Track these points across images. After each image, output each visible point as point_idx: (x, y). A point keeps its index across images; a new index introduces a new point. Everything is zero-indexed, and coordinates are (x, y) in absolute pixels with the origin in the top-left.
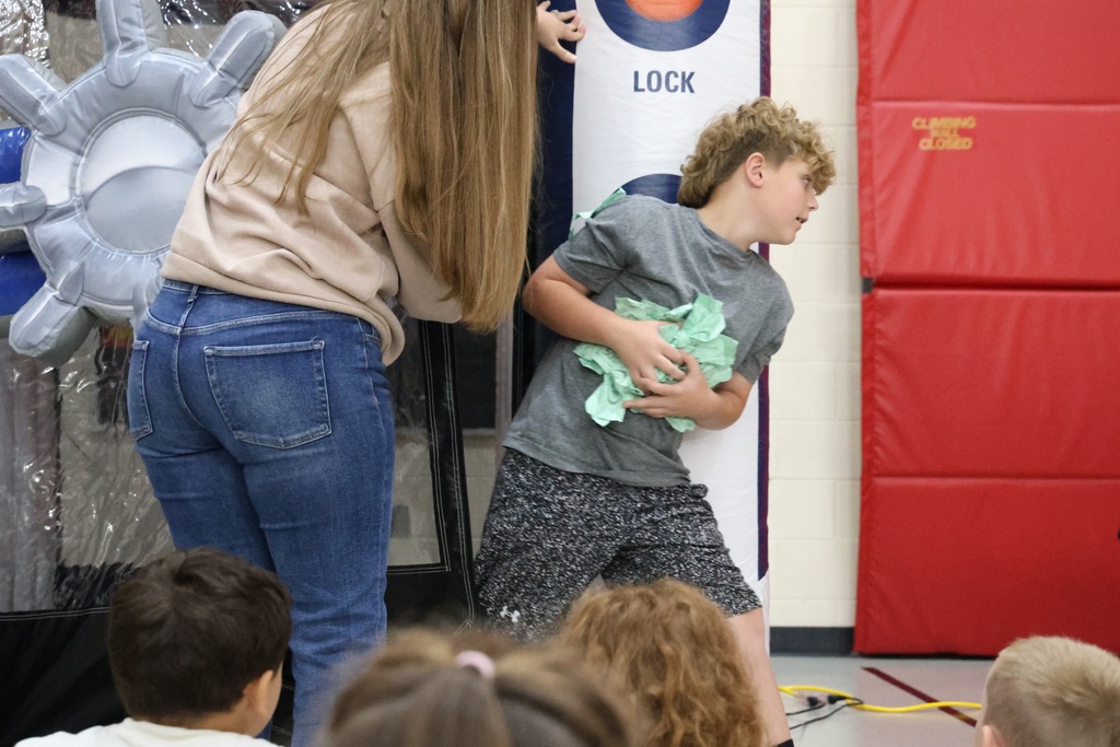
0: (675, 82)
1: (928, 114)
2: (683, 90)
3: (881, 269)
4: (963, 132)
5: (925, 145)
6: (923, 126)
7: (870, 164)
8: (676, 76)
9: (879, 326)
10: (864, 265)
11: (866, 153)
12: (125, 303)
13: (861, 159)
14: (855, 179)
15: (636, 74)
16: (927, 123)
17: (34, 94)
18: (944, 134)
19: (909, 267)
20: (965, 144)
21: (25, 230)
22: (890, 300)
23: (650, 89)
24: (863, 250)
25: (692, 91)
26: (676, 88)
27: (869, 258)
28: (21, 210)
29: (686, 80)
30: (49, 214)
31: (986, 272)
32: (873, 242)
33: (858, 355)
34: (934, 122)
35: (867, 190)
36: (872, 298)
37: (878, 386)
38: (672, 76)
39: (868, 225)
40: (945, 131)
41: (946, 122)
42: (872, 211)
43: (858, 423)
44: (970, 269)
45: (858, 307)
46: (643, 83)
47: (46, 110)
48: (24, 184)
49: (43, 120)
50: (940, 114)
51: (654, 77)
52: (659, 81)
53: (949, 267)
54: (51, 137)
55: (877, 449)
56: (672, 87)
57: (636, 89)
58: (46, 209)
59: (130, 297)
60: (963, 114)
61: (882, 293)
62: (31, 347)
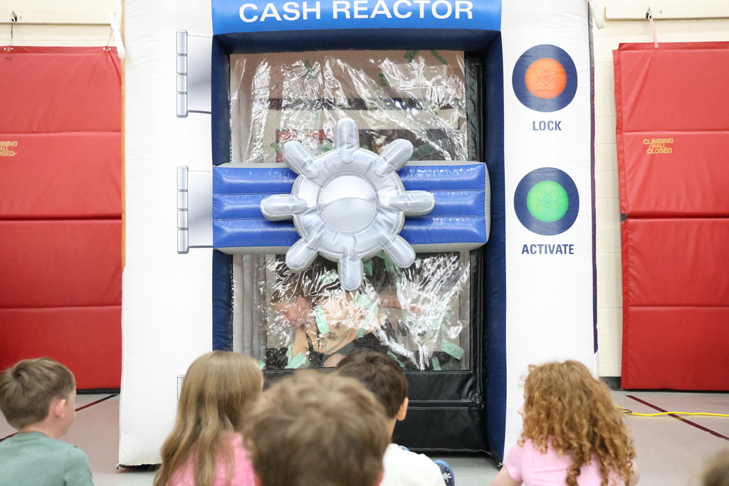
0: (552, 125)
1: (651, 138)
2: (556, 129)
3: (630, 210)
4: (667, 145)
5: (650, 152)
6: (648, 143)
7: (624, 161)
8: (553, 123)
9: (629, 236)
10: (622, 208)
11: (621, 156)
12: (339, 253)
13: (619, 159)
14: (616, 168)
15: (534, 122)
16: (650, 142)
17: (305, 160)
18: (658, 146)
19: (644, 208)
20: (668, 151)
21: (295, 216)
22: (635, 225)
23: (541, 129)
24: (621, 201)
25: (560, 129)
26: (553, 128)
27: (623, 204)
28: (294, 208)
29: (557, 125)
30: (308, 211)
31: (681, 210)
32: (626, 197)
33: (619, 250)
34: (653, 141)
35: (622, 173)
36: (626, 223)
37: (630, 264)
38: (551, 123)
39: (623, 189)
40: (659, 144)
41: (658, 141)
42: (625, 183)
43: (620, 282)
44: (673, 208)
45: (618, 228)
46: (537, 127)
47: (309, 167)
48: (297, 197)
49: (308, 171)
50: (656, 137)
51: (542, 124)
52: (544, 126)
53: (663, 208)
54: (310, 179)
55: (630, 293)
56: (551, 128)
57: (534, 129)
58: (307, 209)
59: (342, 251)
60: (667, 137)
61: (631, 221)
62: (296, 266)
